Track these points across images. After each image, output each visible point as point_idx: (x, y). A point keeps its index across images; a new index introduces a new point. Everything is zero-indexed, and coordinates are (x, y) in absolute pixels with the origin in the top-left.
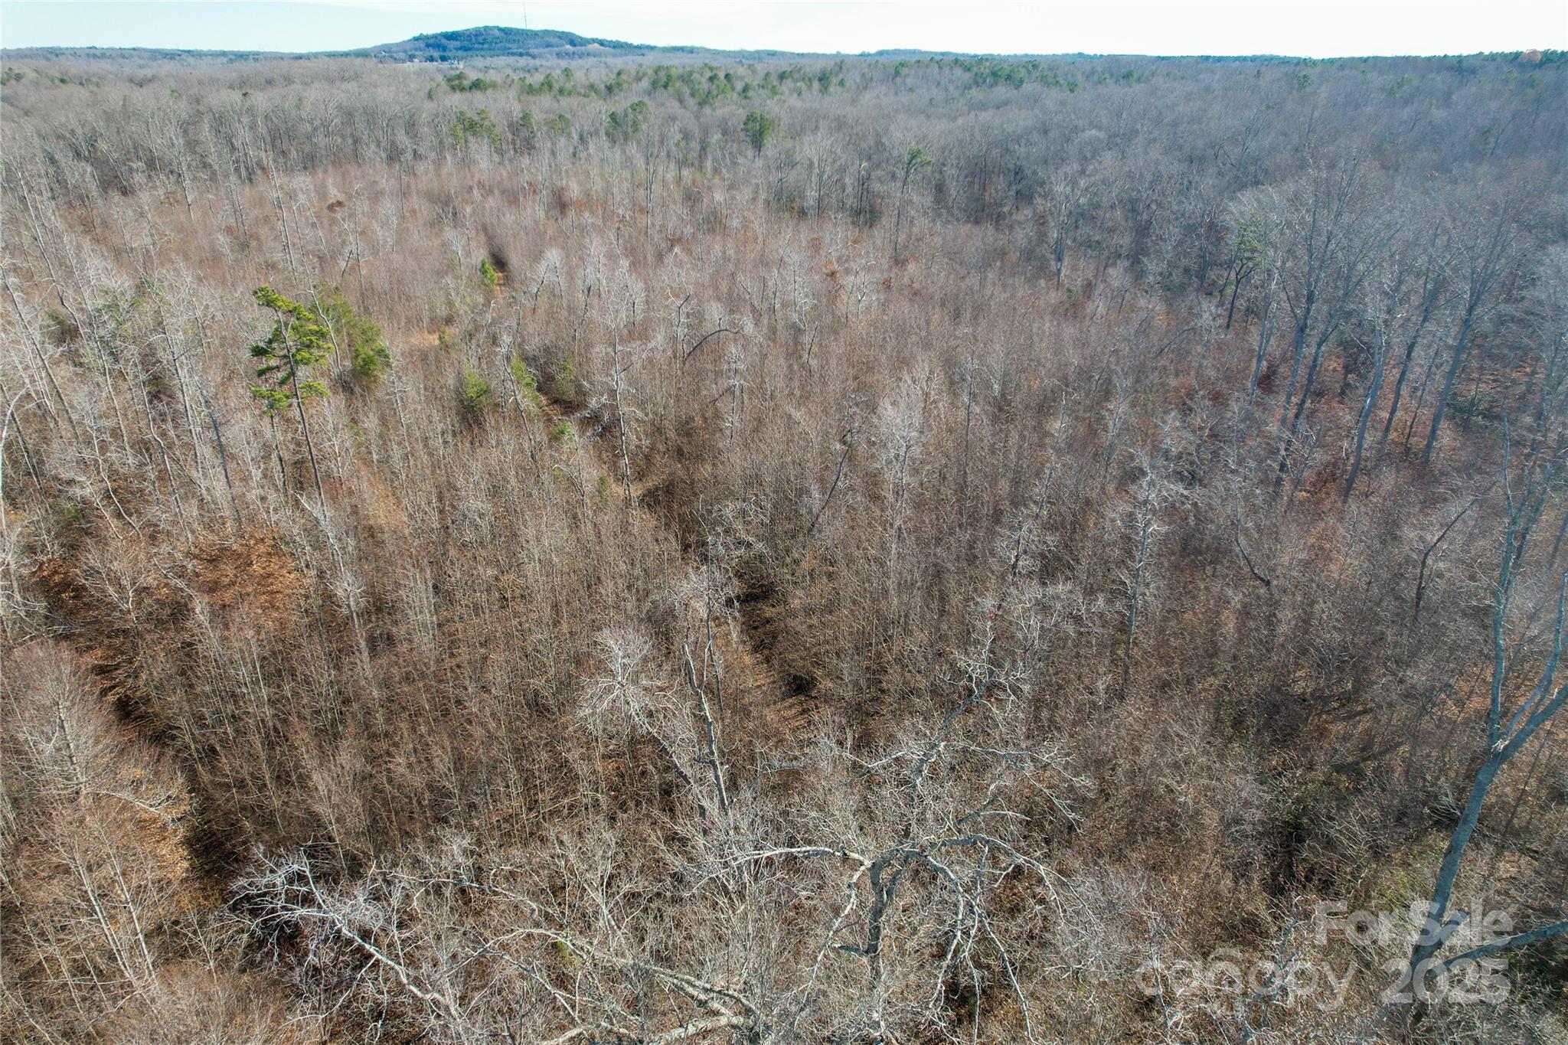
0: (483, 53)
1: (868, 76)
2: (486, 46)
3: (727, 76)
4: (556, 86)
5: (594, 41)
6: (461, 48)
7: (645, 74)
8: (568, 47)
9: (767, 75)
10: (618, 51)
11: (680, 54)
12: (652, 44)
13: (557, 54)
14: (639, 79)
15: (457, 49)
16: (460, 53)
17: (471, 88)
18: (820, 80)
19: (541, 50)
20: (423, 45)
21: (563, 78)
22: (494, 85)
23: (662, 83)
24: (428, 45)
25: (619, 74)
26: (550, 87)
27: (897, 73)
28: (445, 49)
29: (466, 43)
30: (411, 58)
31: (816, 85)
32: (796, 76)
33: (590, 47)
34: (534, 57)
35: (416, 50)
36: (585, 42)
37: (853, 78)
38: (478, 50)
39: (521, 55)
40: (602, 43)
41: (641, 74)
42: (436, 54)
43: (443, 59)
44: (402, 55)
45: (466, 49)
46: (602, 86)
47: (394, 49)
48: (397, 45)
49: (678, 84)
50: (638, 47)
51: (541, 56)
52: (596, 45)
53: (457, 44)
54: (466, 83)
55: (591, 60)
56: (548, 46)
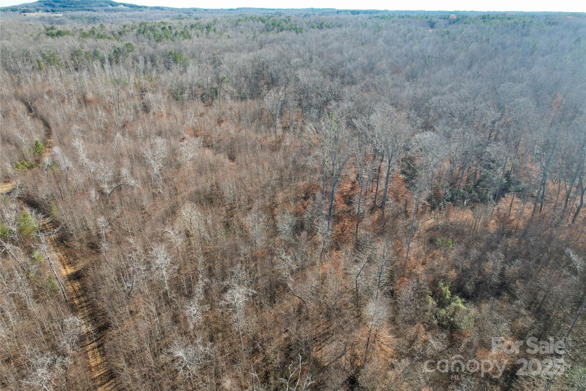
0: (71, 9)
1: (226, 26)
2: (73, 6)
3: (170, 27)
4: (96, 33)
5: (121, 4)
6: (62, 6)
7: (135, 27)
8: (110, 7)
9: (186, 26)
10: (131, 9)
11: (157, 10)
12: (146, 5)
13: (105, 10)
14: (133, 29)
15: (60, 7)
16: (61, 8)
17: (57, 34)
18: (207, 28)
19: (98, 8)
20: (43, 4)
21: (100, 28)
22: (67, 33)
23: (142, 31)
24: (45, 5)
25: (124, 27)
26: (94, 33)
27: (237, 24)
28: (54, 6)
29: (64, 4)
30: (38, 10)
31: (205, 30)
32: (197, 26)
33: (120, 7)
34: (94, 11)
35: (40, 6)
36: (117, 4)
37: (219, 27)
38: (69, 7)
39: (89, 10)
40: (125, 5)
41: (134, 26)
42: (49, 9)
43: (53, 11)
44: (33, 9)
45: (64, 7)
46: (117, 33)
47: (30, 6)
48: (31, 4)
49: (149, 32)
50: (140, 7)
51: (97, 11)
52: (122, 6)
53: (60, 4)
54: (55, 32)
55: (120, 13)
56: (101, 6)
